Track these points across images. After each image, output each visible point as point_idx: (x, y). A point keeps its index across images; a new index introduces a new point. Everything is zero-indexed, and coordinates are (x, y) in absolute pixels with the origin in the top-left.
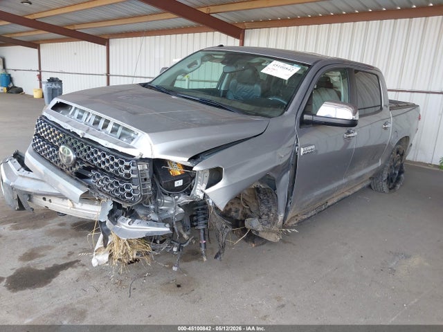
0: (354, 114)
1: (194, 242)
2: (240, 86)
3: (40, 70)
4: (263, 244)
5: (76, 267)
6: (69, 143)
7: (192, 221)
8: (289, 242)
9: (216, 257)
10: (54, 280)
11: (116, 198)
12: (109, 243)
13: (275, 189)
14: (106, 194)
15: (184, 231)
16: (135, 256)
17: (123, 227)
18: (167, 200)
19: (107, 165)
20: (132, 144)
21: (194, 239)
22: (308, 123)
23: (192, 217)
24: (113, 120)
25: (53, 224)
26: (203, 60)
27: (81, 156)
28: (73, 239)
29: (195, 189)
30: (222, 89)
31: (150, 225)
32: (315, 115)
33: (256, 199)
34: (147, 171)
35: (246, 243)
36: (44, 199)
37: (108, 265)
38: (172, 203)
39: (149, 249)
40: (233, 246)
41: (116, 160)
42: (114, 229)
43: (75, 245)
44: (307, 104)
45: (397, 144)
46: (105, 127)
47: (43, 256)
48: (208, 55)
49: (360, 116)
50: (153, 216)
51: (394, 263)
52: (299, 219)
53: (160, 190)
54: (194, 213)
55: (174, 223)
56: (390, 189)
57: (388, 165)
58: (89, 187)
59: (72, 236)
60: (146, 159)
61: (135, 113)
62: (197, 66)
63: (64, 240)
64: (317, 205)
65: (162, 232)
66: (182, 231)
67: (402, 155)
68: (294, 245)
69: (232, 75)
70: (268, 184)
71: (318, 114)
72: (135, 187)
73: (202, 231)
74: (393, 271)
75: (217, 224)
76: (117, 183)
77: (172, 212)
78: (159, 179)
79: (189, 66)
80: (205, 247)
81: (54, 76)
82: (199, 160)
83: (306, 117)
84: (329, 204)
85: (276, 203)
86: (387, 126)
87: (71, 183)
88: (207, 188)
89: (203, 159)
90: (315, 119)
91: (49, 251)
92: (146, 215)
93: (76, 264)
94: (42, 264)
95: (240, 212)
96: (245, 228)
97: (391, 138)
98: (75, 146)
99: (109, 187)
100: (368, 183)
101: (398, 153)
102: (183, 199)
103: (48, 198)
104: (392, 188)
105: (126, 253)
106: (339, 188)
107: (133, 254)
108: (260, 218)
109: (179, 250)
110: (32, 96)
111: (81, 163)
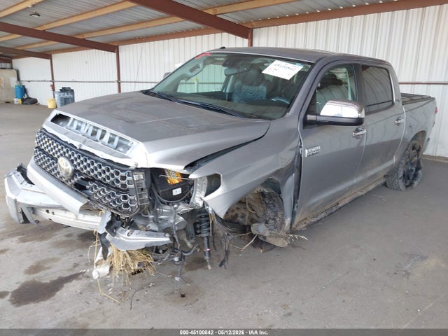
0: (360, 111)
1: (198, 250)
2: (245, 87)
3: (53, 81)
4: (271, 249)
5: (80, 279)
6: (67, 155)
7: (196, 229)
8: (298, 247)
9: (221, 265)
10: (58, 293)
11: (115, 209)
12: (109, 254)
13: (280, 193)
14: (104, 205)
15: (188, 239)
16: (137, 267)
17: (122, 238)
18: (166, 209)
19: (103, 176)
20: (128, 153)
21: (199, 247)
22: (312, 123)
23: (195, 224)
24: (109, 131)
25: (60, 236)
26: (205, 64)
27: (78, 168)
28: (79, 250)
29: (194, 196)
30: (227, 91)
31: (150, 236)
32: (319, 115)
33: (262, 203)
34: (143, 181)
35: (254, 249)
36: (48, 211)
37: (109, 277)
38: (171, 213)
39: (150, 260)
40: (240, 253)
41: (112, 171)
42: (112, 240)
43: (81, 256)
44: (310, 104)
45: (413, 139)
46: (102, 137)
47: (48, 268)
48: (210, 58)
49: (366, 114)
50: (153, 226)
51: (409, 266)
52: (308, 222)
53: (158, 200)
54: (197, 221)
55: (175, 233)
56: (407, 186)
57: (403, 162)
58: (89, 198)
59: (78, 247)
60: (142, 168)
61: (131, 122)
62: (200, 69)
63: (71, 251)
64: (327, 207)
65: (162, 242)
66: (185, 240)
67: (418, 151)
68: (304, 249)
69: (237, 76)
70: (273, 188)
71: (321, 114)
72: (132, 198)
73: (206, 239)
74: (407, 274)
75: (220, 231)
76: (113, 194)
77: (172, 221)
78: (157, 189)
79: (192, 70)
80: (210, 256)
81: (66, 85)
82: (196, 167)
83: (310, 117)
84: (340, 205)
85: (282, 207)
86: (399, 122)
87: (71, 195)
88: (206, 195)
89: (200, 166)
90: (319, 118)
91: (55, 263)
92: (145, 226)
93: (81, 276)
94: (46, 277)
95: (247, 217)
96: (252, 234)
97: (405, 133)
98: (72, 158)
99: (107, 198)
100: (383, 181)
101: (413, 148)
102: (183, 208)
103: (51, 211)
104: (409, 186)
105: (127, 265)
106: (351, 188)
107: (134, 265)
108: (267, 223)
109: (180, 260)
110: (47, 107)
111: (79, 175)
